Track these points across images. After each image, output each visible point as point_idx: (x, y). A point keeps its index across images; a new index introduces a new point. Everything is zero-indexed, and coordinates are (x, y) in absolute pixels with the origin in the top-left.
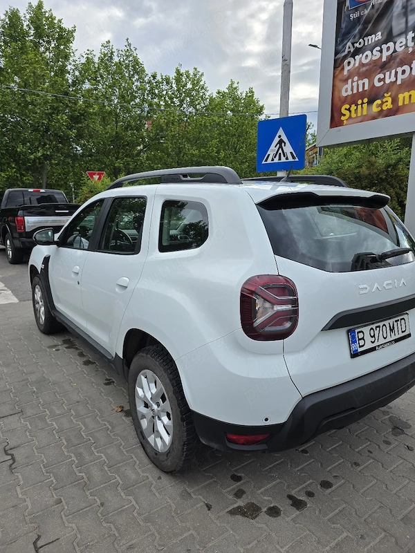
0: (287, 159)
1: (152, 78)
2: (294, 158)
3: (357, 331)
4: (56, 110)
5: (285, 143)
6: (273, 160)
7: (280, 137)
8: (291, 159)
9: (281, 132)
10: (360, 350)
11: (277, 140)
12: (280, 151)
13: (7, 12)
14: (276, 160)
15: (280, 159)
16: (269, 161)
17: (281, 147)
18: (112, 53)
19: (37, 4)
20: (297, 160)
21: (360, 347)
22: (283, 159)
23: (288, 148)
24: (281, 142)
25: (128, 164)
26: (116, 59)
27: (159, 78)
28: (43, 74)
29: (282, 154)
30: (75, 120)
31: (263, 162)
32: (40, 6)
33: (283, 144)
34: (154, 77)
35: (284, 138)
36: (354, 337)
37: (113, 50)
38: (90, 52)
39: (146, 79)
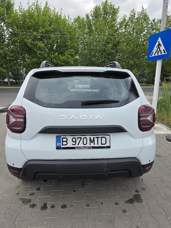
0: (161, 53)
1: (153, 21)
2: (165, 52)
3: (62, 137)
4: (108, 43)
5: (161, 45)
6: (155, 55)
7: (159, 42)
8: (163, 53)
9: (160, 40)
10: (62, 146)
11: (157, 43)
12: (158, 50)
13: (95, 8)
14: (156, 55)
15: (158, 54)
16: (153, 55)
17: (159, 47)
18: (135, 14)
19: (105, 1)
20: (166, 53)
21: (63, 145)
22: (160, 54)
23: (162, 48)
24: (159, 44)
25: (136, 62)
26: (136, 16)
27: (156, 21)
28: (103, 29)
29: (159, 52)
30: (115, 46)
31: (150, 56)
32: (106, 2)
33: (160, 46)
34: (154, 21)
35: (161, 43)
36: (60, 140)
37: (135, 13)
38: (125, 16)
39: (150, 23)
